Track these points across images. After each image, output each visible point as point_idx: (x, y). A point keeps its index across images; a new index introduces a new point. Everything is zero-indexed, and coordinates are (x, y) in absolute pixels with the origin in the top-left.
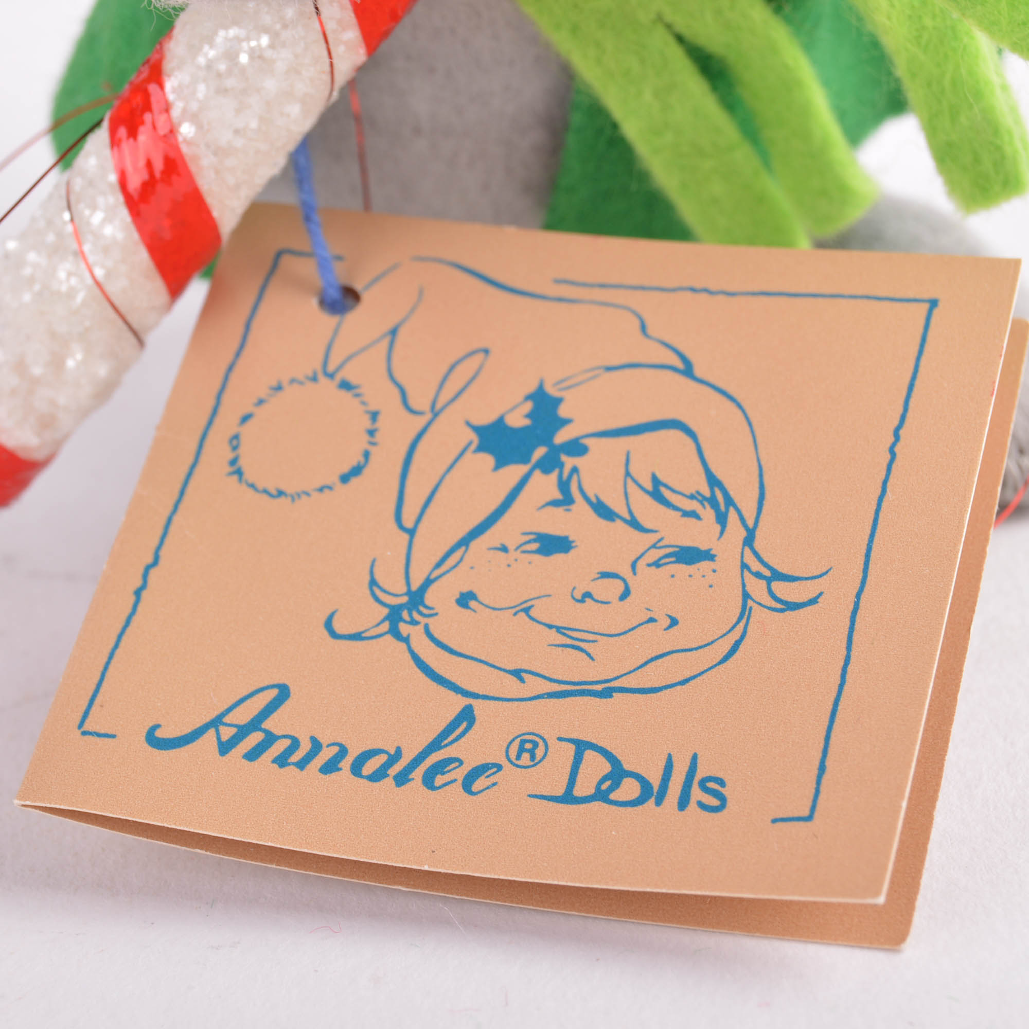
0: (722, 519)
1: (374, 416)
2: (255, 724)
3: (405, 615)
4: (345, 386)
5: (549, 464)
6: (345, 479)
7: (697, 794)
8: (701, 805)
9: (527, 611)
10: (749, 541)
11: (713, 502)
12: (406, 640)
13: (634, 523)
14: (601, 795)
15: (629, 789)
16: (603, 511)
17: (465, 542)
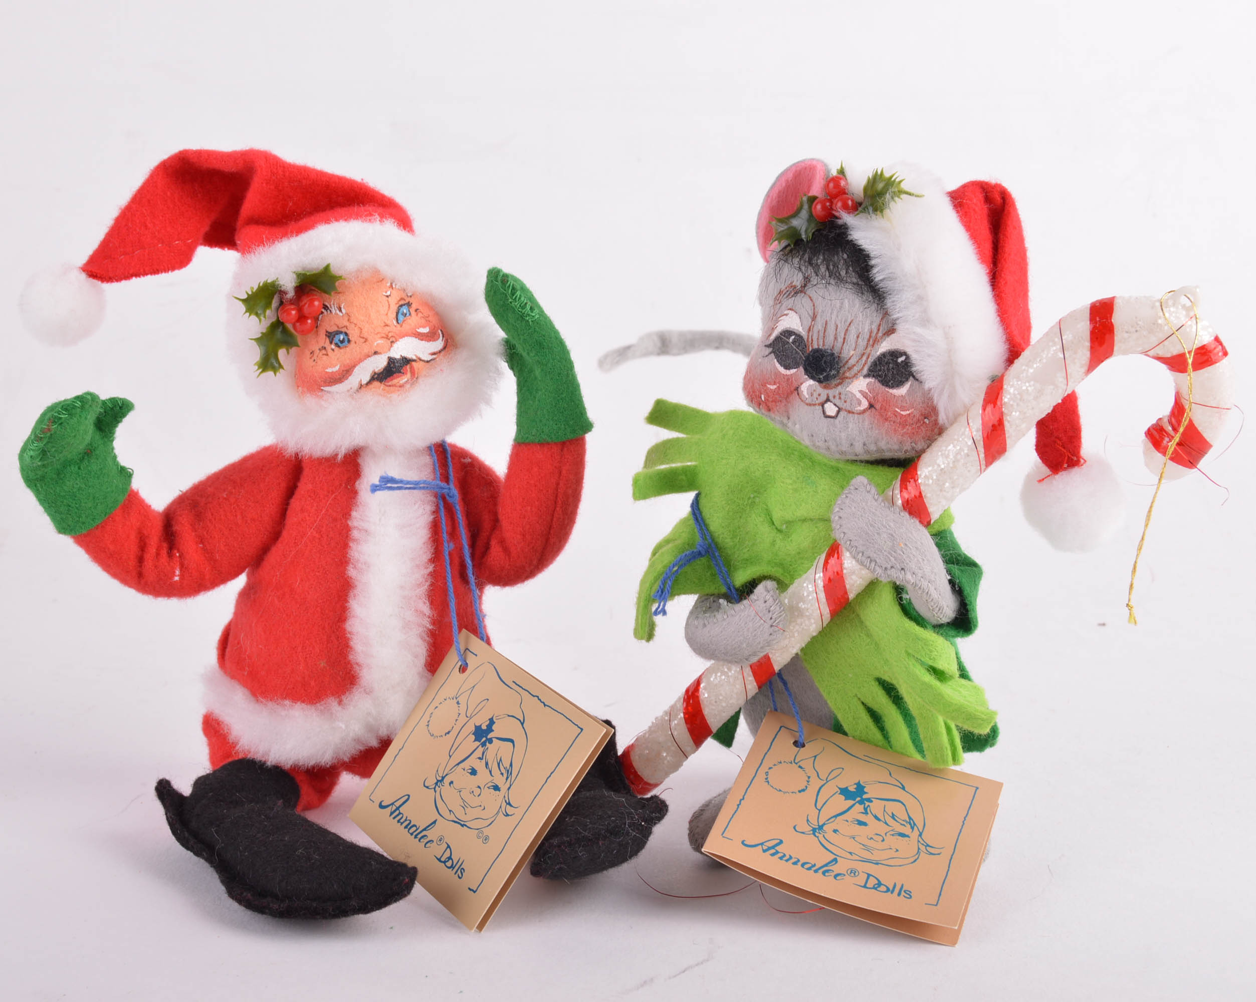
0: (912, 828)
1: (809, 777)
2: (773, 847)
3: (817, 831)
4: (800, 767)
5: (861, 802)
6: (800, 791)
7: (903, 893)
8: (905, 897)
9: (854, 838)
10: (920, 835)
11: (910, 824)
12: (818, 837)
13: (886, 823)
14: (874, 888)
15: (883, 888)
16: (876, 817)
17: (836, 816)
